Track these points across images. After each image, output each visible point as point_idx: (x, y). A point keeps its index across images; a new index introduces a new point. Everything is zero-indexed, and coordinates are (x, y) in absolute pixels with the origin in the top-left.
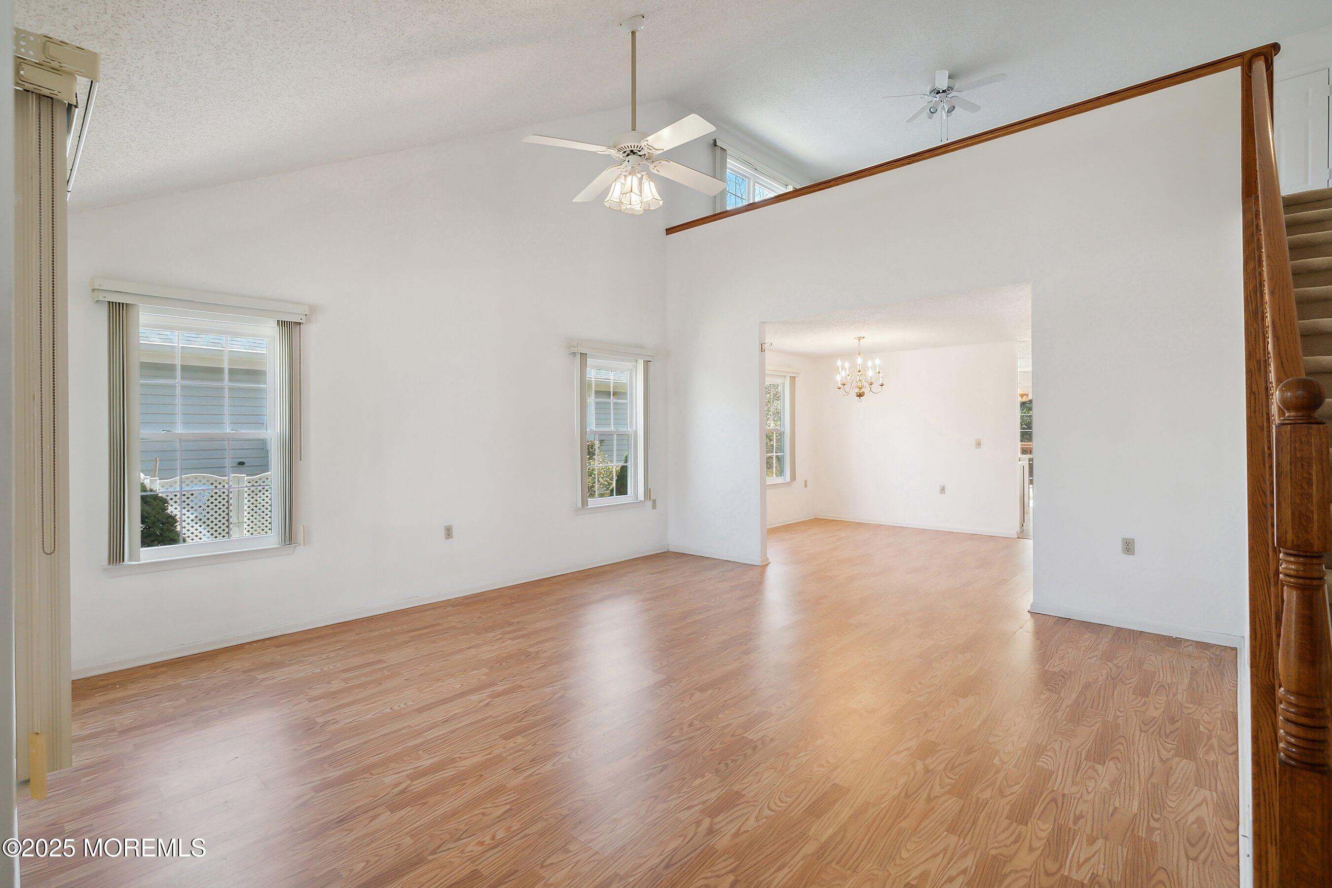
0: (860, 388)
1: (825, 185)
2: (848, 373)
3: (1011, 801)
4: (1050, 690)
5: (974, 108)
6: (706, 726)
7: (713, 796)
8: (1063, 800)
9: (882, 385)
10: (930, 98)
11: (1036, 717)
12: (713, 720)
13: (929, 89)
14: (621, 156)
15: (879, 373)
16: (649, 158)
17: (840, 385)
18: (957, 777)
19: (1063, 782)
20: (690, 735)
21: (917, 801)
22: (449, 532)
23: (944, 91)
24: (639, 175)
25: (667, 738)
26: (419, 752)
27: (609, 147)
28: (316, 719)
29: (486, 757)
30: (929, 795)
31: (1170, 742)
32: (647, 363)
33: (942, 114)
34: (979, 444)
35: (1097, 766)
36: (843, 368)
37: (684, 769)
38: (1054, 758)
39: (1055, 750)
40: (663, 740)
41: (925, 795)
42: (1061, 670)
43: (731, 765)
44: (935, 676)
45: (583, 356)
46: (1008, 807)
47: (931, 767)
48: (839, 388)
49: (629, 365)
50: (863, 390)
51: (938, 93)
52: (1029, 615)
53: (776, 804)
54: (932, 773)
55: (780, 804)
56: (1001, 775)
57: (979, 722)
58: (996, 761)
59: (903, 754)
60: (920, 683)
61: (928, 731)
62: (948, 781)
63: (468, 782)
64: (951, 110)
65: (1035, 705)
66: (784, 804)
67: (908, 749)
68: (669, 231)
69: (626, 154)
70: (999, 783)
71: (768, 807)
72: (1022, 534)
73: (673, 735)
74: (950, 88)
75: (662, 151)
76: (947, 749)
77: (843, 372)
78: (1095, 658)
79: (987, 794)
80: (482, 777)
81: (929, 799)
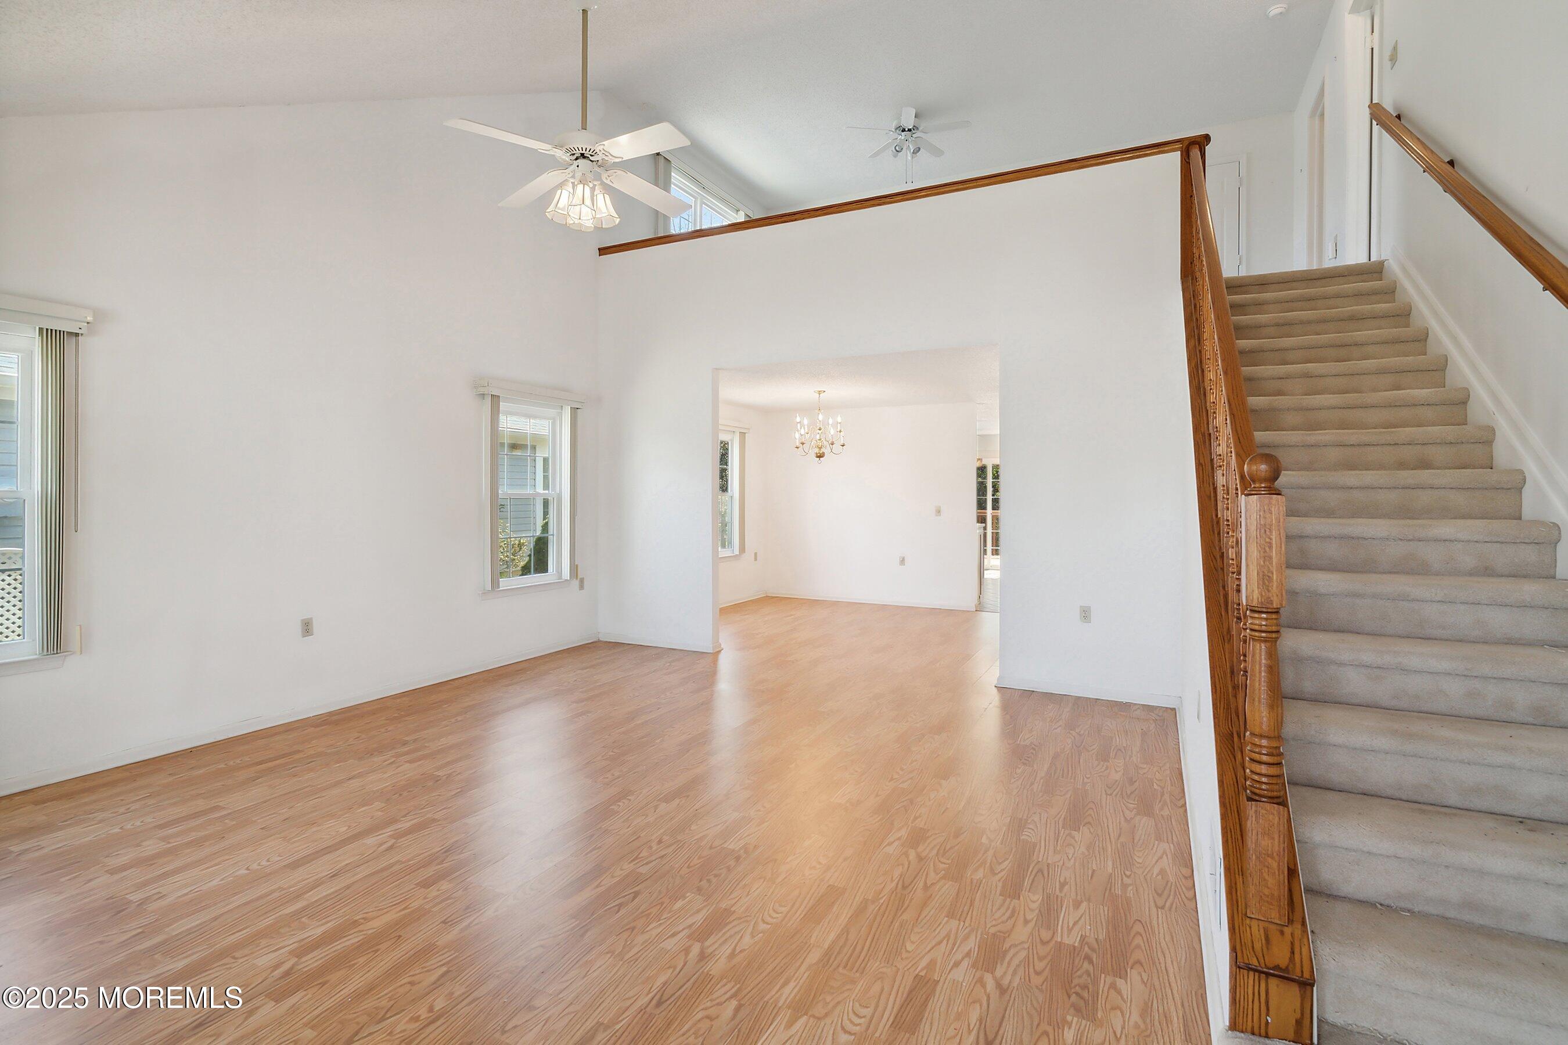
0: (820, 448)
1: (789, 218)
2: (806, 431)
3: (1002, 877)
4: (1024, 764)
5: (937, 152)
6: (680, 840)
7: (699, 918)
8: (1048, 869)
9: (843, 446)
10: (896, 136)
11: (1015, 792)
12: (685, 833)
13: (894, 124)
14: (567, 158)
15: (840, 431)
16: (602, 165)
17: (798, 444)
18: (950, 861)
19: (1046, 853)
20: (663, 853)
21: (915, 891)
22: (307, 628)
23: (909, 130)
24: (591, 185)
25: (634, 860)
26: (303, 919)
27: (556, 147)
28: (127, 896)
29: (399, 914)
30: (925, 883)
31: (1132, 802)
32: (574, 410)
33: (907, 154)
34: (939, 512)
35: (1074, 833)
36: (802, 426)
37: (660, 892)
38: (1036, 831)
39: (1035, 822)
40: (630, 863)
41: (921, 884)
42: (1032, 743)
43: (714, 880)
44: (916, 761)
45: (495, 399)
46: (1000, 884)
47: (924, 854)
48: (797, 448)
49: (552, 412)
50: (823, 450)
51: (904, 130)
52: (995, 690)
53: (770, 916)
54: (925, 860)
55: (775, 915)
56: (991, 853)
57: (963, 804)
58: (984, 840)
59: (896, 843)
60: (902, 769)
61: (916, 818)
62: (942, 866)
63: (383, 947)
64: (917, 151)
65: (1013, 780)
66: (780, 915)
67: (899, 839)
68: (603, 251)
69: (575, 157)
70: (989, 861)
71: (763, 920)
72: (980, 608)
73: (640, 856)
74: (915, 128)
75: (621, 160)
76: (936, 834)
77: (802, 428)
78: (1060, 728)
79: (980, 874)
80: (401, 939)
81: (926, 887)
